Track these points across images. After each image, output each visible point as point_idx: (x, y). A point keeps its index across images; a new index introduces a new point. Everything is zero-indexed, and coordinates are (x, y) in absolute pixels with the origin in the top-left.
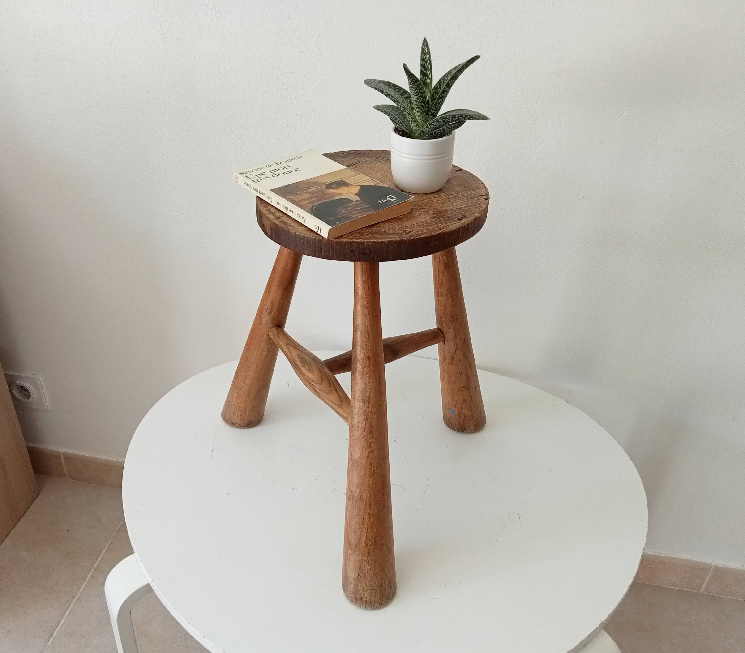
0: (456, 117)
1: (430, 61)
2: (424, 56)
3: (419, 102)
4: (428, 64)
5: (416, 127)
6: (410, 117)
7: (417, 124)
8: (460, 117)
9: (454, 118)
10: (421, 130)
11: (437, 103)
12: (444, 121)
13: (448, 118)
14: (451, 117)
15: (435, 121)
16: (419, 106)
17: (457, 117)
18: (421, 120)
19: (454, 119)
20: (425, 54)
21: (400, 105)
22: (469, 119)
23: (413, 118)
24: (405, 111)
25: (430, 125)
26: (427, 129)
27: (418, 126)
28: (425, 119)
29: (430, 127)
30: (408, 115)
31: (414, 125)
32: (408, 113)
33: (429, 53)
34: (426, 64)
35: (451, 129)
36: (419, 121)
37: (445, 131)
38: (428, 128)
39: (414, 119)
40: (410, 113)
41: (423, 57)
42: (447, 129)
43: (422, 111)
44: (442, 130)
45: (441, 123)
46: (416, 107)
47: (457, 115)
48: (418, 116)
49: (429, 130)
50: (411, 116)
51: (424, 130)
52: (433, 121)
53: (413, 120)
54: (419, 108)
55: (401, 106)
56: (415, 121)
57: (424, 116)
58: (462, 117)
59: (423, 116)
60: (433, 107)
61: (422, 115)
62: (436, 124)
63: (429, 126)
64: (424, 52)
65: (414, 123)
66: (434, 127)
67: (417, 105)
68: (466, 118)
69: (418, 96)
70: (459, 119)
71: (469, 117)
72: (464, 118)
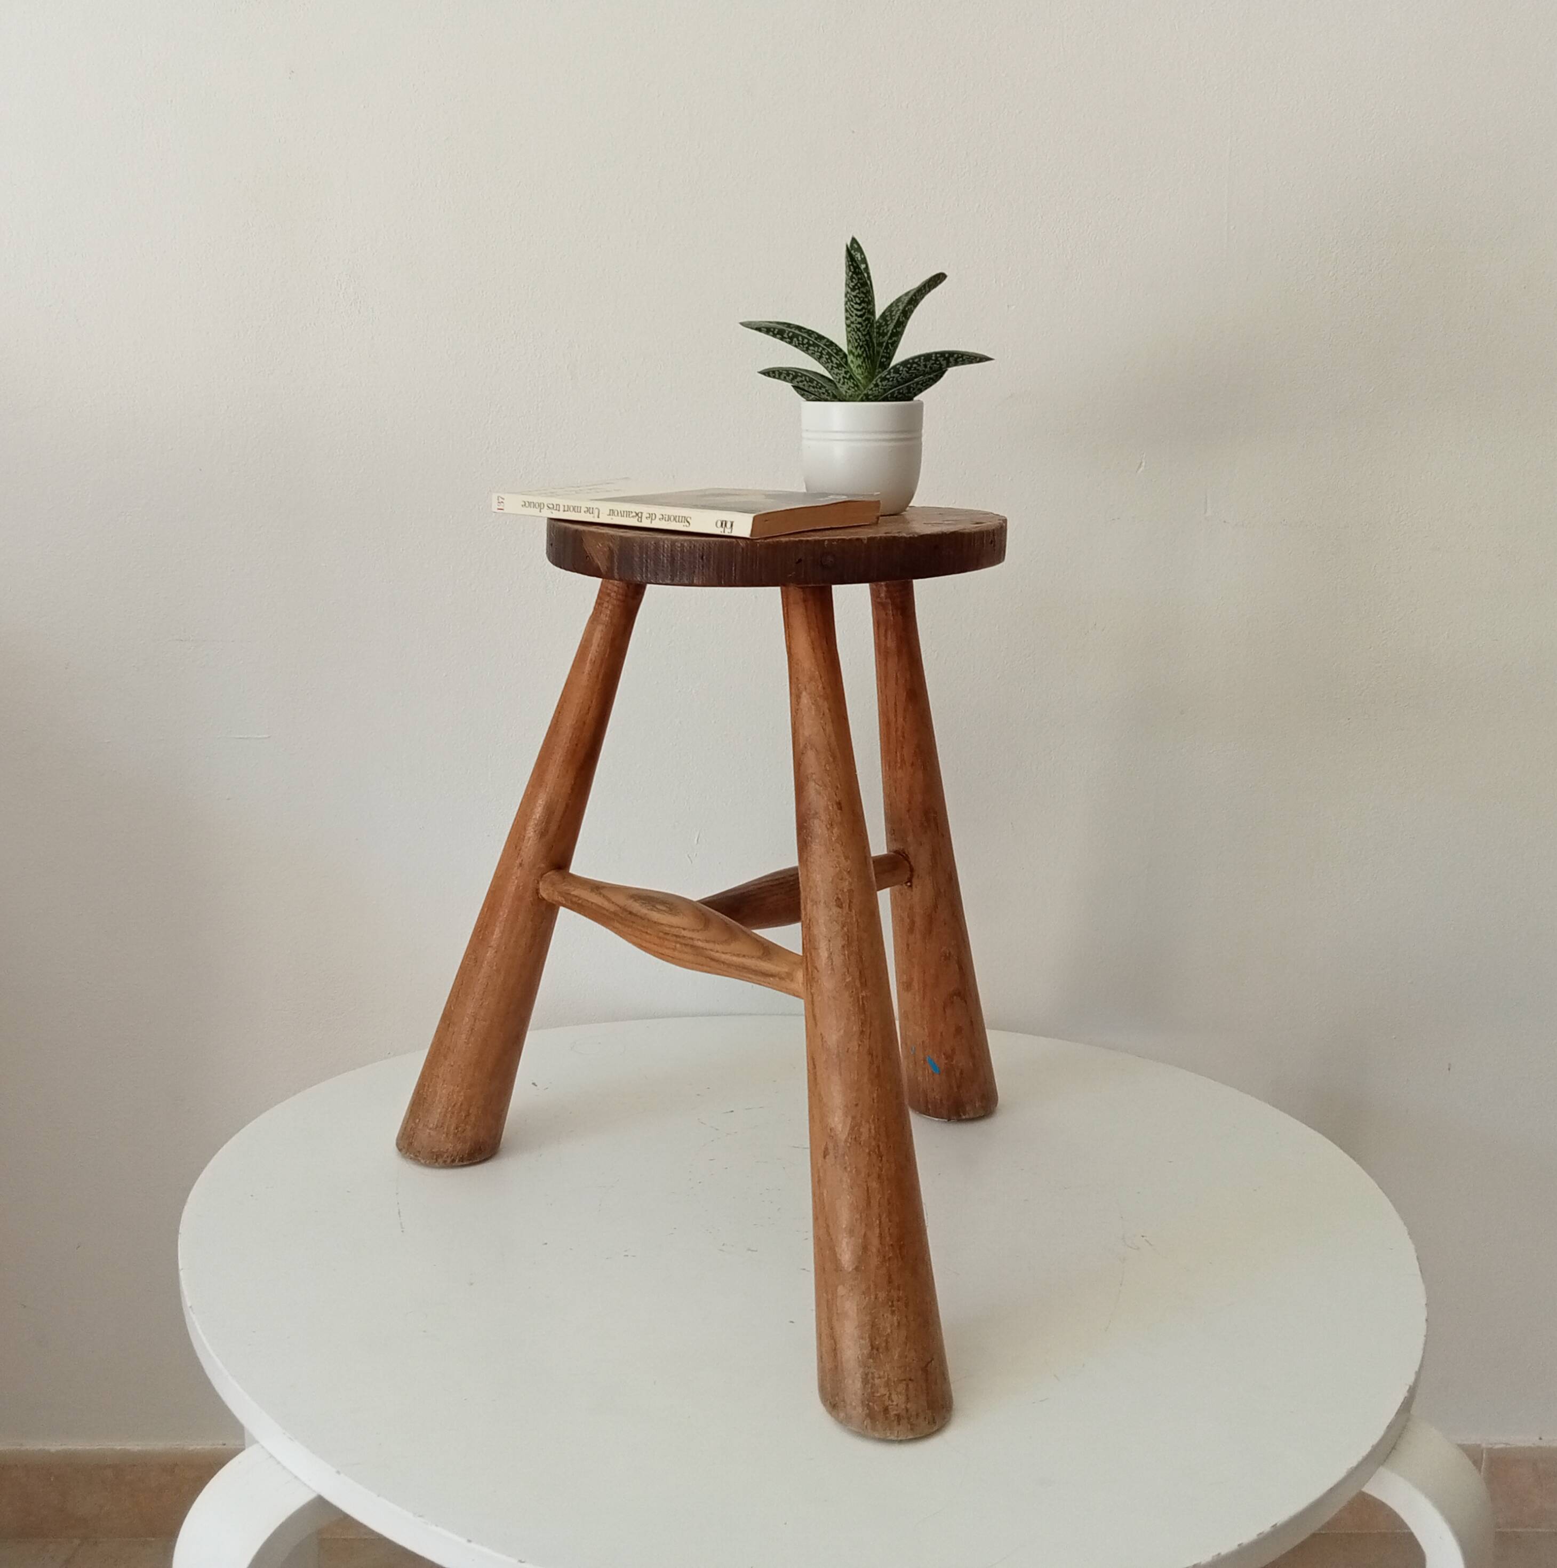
3: (864, 333)
5: (853, 390)
7: (855, 383)
9: (929, 361)
10: (865, 395)
12: (910, 369)
13: (916, 363)
15: (892, 371)
16: (863, 341)
17: (933, 358)
18: (863, 374)
19: (928, 363)
20: (855, 260)
21: (819, 351)
22: (955, 364)
23: (846, 373)
24: (832, 362)
25: (881, 381)
26: (875, 390)
27: (857, 386)
29: (882, 385)
31: (850, 386)
32: (836, 363)
33: (863, 259)
35: (922, 384)
38: (877, 389)
39: (849, 374)
40: (840, 363)
42: (915, 385)
45: (905, 374)
46: (856, 344)
47: (934, 355)
48: (859, 366)
49: (879, 392)
50: (843, 369)
51: (870, 392)
52: (887, 373)
53: (848, 377)
54: (861, 347)
55: (823, 352)
57: (868, 366)
58: (942, 358)
59: (866, 367)
61: (865, 363)
62: (894, 377)
63: (880, 384)
65: (850, 381)
66: (891, 383)
67: (858, 341)
68: (951, 359)
69: (864, 318)
70: (938, 363)
71: (955, 356)
72: (947, 360)
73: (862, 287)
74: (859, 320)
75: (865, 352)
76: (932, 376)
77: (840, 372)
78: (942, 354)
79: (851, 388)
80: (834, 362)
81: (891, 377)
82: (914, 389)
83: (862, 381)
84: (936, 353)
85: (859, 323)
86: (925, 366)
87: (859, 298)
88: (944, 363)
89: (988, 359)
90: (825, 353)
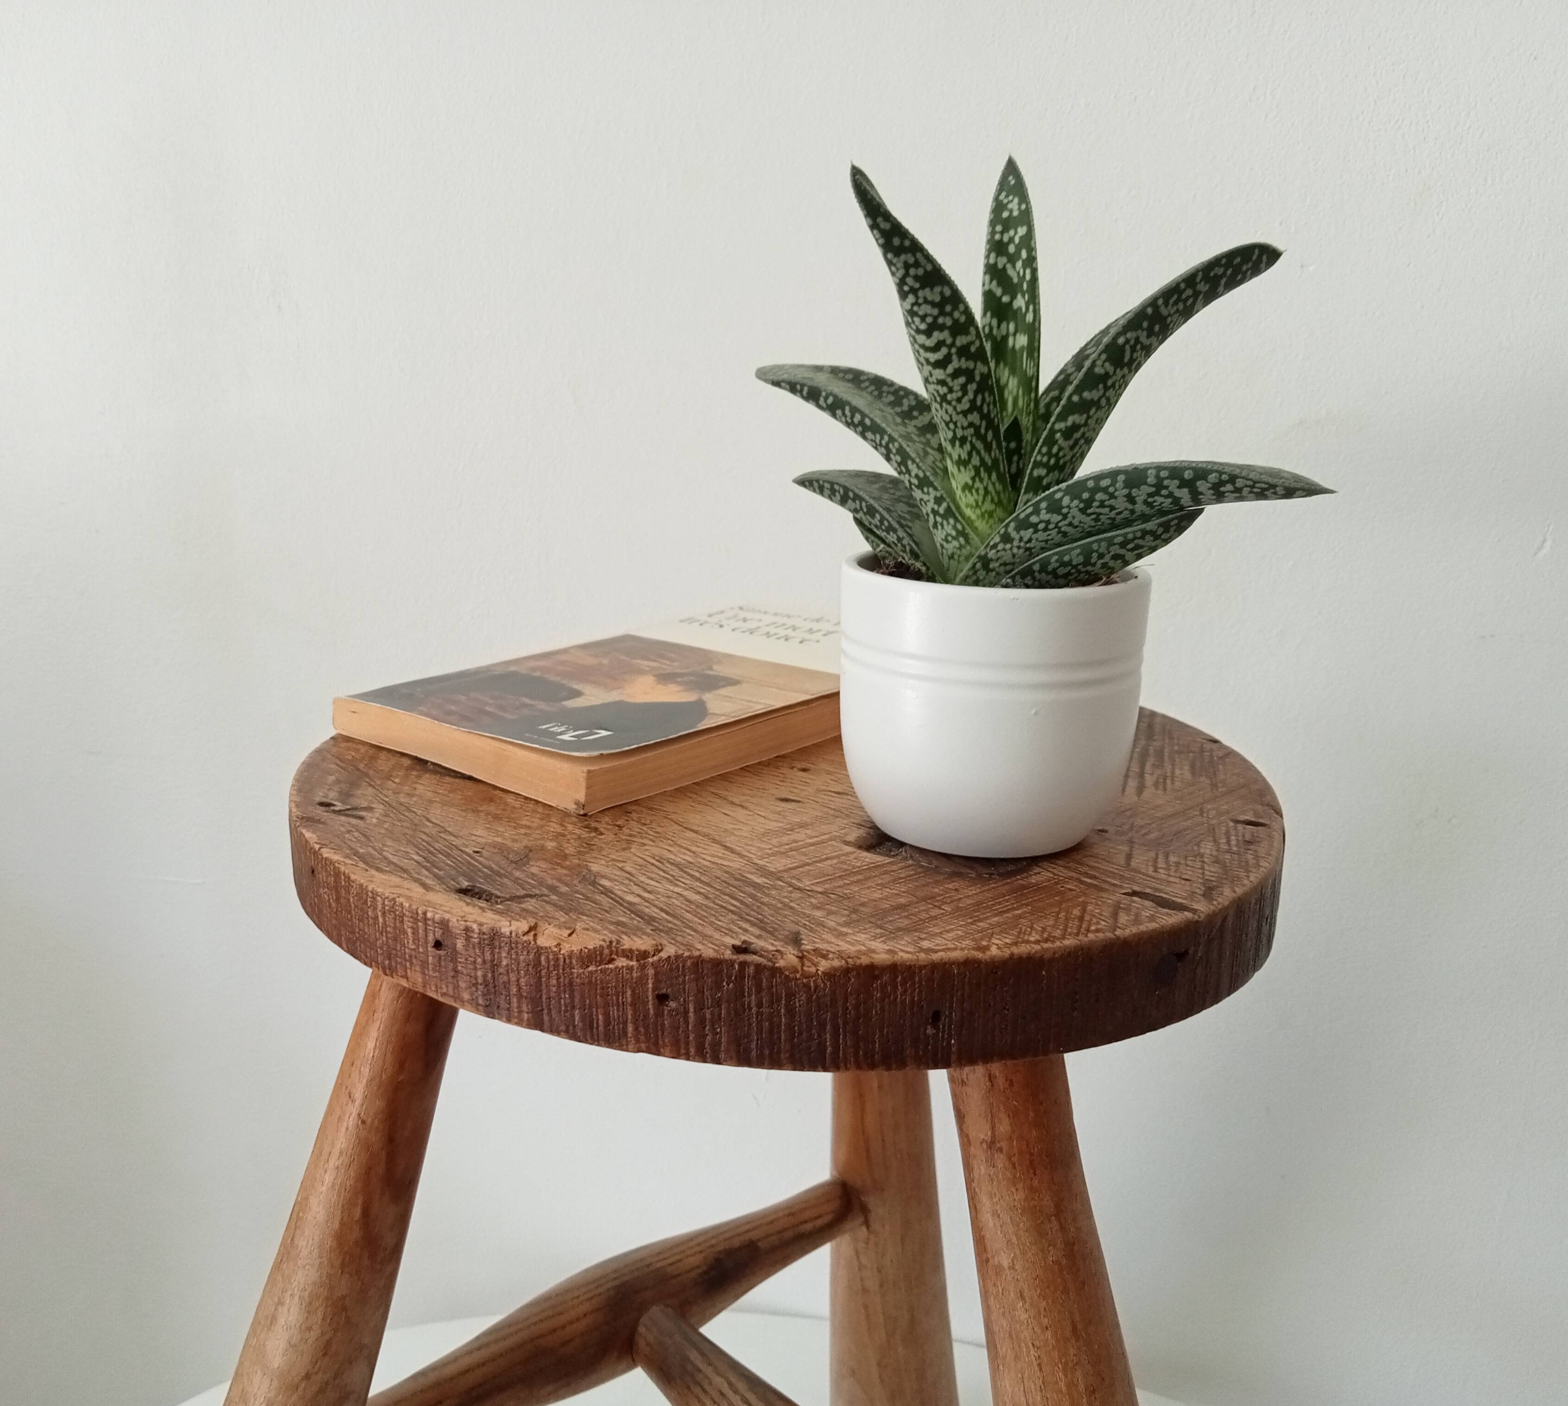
0: (1146, 483)
1: (1031, 250)
2: (1002, 233)
4: (1019, 264)
5: (955, 543)
6: (928, 493)
7: (959, 527)
8: (1166, 482)
9: (1138, 487)
10: (980, 557)
11: (1060, 430)
12: (1088, 503)
13: (1105, 490)
14: (1119, 485)
15: (1044, 505)
17: (1151, 480)
18: (977, 505)
19: (1134, 492)
20: (1008, 224)
21: (884, 443)
22: (1219, 497)
23: (938, 501)
24: (908, 472)
25: (1018, 529)
26: (1004, 550)
27: (966, 537)
28: (999, 503)
29: (1021, 539)
30: (917, 487)
31: (948, 535)
32: (917, 476)
33: (1026, 217)
34: (1014, 267)
36: (968, 512)
37: (1095, 555)
38: (1008, 546)
39: (944, 505)
41: (997, 237)
42: (1104, 544)
43: (982, 460)
44: (1078, 551)
47: (1152, 473)
48: (967, 488)
49: (1014, 556)
50: (931, 490)
51: (992, 554)
53: (941, 511)
55: (891, 446)
56: (949, 513)
57: (990, 488)
58: (1176, 482)
59: (986, 489)
60: (1039, 452)
61: (981, 480)
62: (1048, 522)
63: (1014, 534)
64: (1005, 214)
65: (948, 523)
66: (1042, 536)
67: (952, 426)
68: (1202, 486)
69: (950, 369)
70: (1164, 492)
71: (1213, 477)
72: (1189, 484)
73: (923, 287)
74: (939, 374)
75: (974, 453)
76: (1150, 526)
77: (926, 498)
78: (1175, 471)
79: (950, 539)
80: (913, 474)
81: (1041, 522)
82: (1101, 556)
83: (981, 525)
84: (1159, 468)
85: (942, 383)
86: (1131, 499)
87: (923, 318)
88: (1184, 495)
89: (1310, 490)
90: (894, 451)
